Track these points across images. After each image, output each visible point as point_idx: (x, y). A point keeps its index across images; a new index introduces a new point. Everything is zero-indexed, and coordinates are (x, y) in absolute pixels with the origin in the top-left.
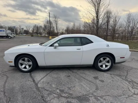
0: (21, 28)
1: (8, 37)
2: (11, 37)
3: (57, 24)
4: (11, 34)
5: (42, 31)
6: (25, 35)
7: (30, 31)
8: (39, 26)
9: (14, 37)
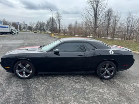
0: (25, 24)
1: (12, 34)
2: (14, 34)
3: (59, 22)
4: (15, 31)
5: (45, 27)
6: (29, 32)
7: (34, 28)
8: (42, 23)
9: (18, 33)
